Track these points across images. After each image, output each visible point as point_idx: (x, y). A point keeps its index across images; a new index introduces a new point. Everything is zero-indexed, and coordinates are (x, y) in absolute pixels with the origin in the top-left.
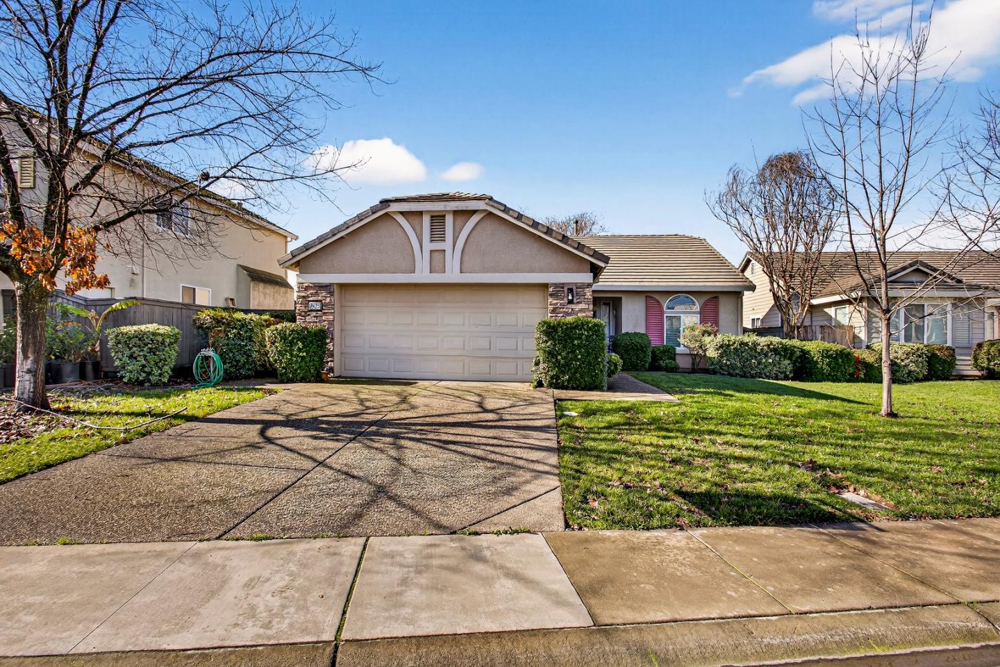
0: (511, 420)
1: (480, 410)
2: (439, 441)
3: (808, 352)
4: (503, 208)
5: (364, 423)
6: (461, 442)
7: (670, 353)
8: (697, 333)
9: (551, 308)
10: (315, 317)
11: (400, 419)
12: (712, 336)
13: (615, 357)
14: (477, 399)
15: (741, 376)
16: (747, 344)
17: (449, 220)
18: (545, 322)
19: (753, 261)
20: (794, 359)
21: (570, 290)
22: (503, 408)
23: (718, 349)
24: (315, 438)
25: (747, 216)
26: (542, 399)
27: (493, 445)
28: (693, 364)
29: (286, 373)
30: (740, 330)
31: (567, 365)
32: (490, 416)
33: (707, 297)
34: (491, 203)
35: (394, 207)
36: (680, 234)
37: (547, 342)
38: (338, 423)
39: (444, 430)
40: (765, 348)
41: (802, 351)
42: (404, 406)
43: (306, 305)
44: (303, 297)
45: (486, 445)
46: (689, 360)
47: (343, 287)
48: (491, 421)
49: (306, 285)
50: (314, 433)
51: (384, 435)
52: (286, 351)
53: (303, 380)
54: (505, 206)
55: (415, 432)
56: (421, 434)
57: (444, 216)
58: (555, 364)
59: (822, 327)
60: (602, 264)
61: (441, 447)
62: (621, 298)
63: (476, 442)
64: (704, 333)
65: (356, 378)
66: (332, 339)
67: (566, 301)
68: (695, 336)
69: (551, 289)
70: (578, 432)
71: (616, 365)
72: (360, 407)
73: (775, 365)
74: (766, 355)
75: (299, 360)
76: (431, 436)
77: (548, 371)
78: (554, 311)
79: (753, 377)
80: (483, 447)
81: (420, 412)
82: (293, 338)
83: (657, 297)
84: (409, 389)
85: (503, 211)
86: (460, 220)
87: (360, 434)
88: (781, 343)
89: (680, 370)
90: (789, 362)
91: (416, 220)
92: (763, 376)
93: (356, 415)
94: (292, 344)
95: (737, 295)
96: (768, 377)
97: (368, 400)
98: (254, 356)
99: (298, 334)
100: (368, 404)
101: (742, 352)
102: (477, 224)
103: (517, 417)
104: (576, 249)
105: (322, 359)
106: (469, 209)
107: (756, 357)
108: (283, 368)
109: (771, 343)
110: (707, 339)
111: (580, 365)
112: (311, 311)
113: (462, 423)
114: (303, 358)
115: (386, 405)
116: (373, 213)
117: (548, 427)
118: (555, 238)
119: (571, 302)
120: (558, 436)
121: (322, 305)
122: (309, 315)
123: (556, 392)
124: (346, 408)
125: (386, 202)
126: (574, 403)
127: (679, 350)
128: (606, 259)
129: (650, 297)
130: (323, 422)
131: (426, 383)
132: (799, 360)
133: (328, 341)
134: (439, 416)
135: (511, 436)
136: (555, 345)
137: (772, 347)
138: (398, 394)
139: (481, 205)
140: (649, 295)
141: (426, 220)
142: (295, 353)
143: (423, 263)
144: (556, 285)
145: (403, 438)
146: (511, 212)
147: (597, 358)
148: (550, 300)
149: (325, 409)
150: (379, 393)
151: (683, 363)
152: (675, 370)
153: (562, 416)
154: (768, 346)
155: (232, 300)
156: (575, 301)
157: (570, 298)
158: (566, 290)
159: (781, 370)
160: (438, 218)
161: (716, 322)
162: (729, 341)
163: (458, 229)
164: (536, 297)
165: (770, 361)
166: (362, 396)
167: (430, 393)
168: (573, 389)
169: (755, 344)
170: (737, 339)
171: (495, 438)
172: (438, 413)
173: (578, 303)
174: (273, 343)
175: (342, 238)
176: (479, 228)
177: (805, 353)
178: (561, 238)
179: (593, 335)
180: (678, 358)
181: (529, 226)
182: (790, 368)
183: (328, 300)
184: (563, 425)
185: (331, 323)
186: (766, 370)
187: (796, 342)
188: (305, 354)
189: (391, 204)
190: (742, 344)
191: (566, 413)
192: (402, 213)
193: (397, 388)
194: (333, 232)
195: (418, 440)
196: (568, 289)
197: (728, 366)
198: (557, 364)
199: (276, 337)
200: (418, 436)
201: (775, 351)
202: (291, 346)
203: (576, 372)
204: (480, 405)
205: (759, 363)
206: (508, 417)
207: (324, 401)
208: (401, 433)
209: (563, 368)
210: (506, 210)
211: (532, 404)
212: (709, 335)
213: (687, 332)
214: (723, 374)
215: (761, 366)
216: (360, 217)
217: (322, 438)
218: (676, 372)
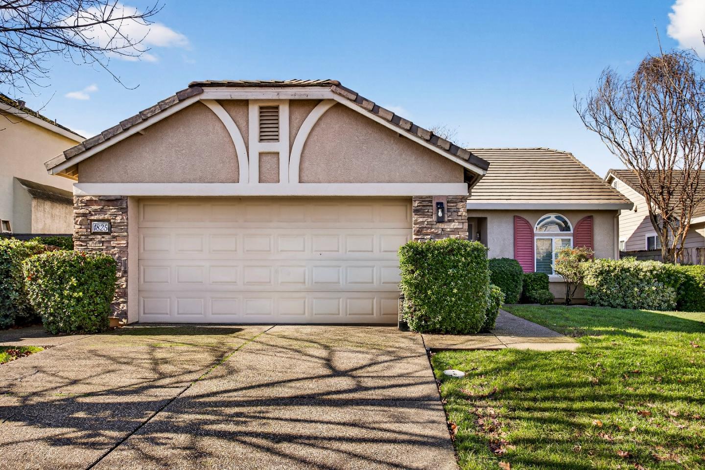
0: (375, 388)
1: (327, 372)
2: (266, 436)
3: (693, 277)
4: (353, 97)
5: (148, 405)
6: (301, 437)
7: (542, 281)
8: (572, 258)
9: (415, 227)
10: (100, 242)
11: (208, 395)
12: (591, 260)
13: (496, 290)
14: (324, 353)
15: (624, 307)
16: (628, 270)
17: (284, 112)
18: (411, 247)
19: (616, 180)
20: (678, 286)
21: (440, 205)
22: (361, 368)
23: (597, 276)
24: (55, 441)
25: (622, 125)
26: (411, 350)
27: (351, 440)
28: (568, 295)
29: (54, 322)
30: (617, 255)
31: (440, 301)
32: (344, 383)
33: (580, 217)
34: (339, 90)
35: (210, 94)
36: (543, 147)
37: (413, 272)
38: (107, 406)
39: (274, 412)
40: (648, 274)
41: (687, 277)
42: (219, 370)
43: (89, 226)
44: (84, 215)
45: (341, 439)
46: (564, 289)
47: (140, 200)
48: (345, 391)
49: (88, 198)
50: (57, 431)
51: (177, 430)
52: (53, 290)
53: (80, 330)
54: (357, 95)
55: (229, 419)
56: (237, 423)
57: (277, 108)
58: (422, 300)
59: (697, 249)
60: (480, 172)
61: (268, 450)
62: (485, 219)
63: (325, 434)
64: (580, 258)
65: (160, 324)
66: (125, 272)
67: (434, 218)
68: (569, 262)
69: (416, 204)
70: (473, 405)
71: (497, 300)
72: (151, 375)
73: (658, 293)
74: (649, 283)
75: (73, 303)
76: (254, 426)
77: (415, 311)
78: (419, 232)
79: (635, 308)
80: (336, 445)
81: (240, 380)
82: (64, 272)
83: (526, 217)
84: (231, 341)
85: (355, 101)
86: (297, 114)
87: (137, 429)
88: (664, 268)
89: (555, 301)
90: (672, 289)
91: (239, 112)
92: (645, 305)
93: (138, 391)
94: (62, 280)
95: (612, 214)
96: (650, 307)
97: (165, 361)
98: (12, 298)
99: (71, 265)
100: (166, 368)
101: (623, 279)
102: (320, 119)
103: (381, 383)
104: (447, 151)
105: (108, 299)
106: (309, 98)
107: (638, 284)
108: (51, 314)
109: (654, 269)
110: (584, 265)
111: (455, 302)
112: (95, 234)
113: (302, 397)
114: (79, 300)
115: (191, 368)
116: (181, 101)
117: (428, 398)
118: (421, 138)
119: (440, 220)
120: (447, 416)
121: (111, 226)
122: (91, 240)
123: (427, 337)
124: (126, 378)
125: (197, 87)
126: (453, 354)
127: (553, 277)
128: (484, 165)
129: (519, 218)
130: (81, 407)
131: (255, 330)
132: (683, 287)
133: (119, 274)
134: (267, 385)
135: (377, 418)
136: (423, 276)
137: (655, 272)
138: (213, 349)
139: (325, 93)
140: (517, 214)
141: (254, 113)
142: (66, 293)
143: (249, 171)
144: (421, 199)
145: (208, 434)
146: (364, 102)
147: (477, 291)
148: (415, 217)
149: (95, 380)
150: (185, 348)
151: (558, 293)
152: (550, 301)
153: (444, 379)
154: (651, 271)
155: (6, 222)
156: (446, 219)
157: (440, 214)
158: (434, 204)
159: (665, 299)
160: (269, 111)
161: (590, 244)
162: (608, 266)
163: (295, 125)
164: (397, 213)
165: (654, 288)
166: (159, 355)
167: (259, 346)
168: (447, 332)
169: (638, 270)
170: (618, 264)
171: (354, 425)
172: (266, 380)
173: (449, 221)
174: (34, 279)
175: (138, 134)
176: (323, 125)
177: (689, 279)
178: (428, 138)
179: (472, 262)
180: (550, 287)
181: (388, 121)
182: (674, 296)
183: (119, 219)
184: (449, 395)
185: (124, 250)
186: (649, 300)
187: (678, 267)
188: (81, 294)
189: (206, 89)
190: (623, 270)
191: (448, 372)
192: (221, 102)
193: (212, 340)
194: (125, 126)
195: (231, 436)
196: (438, 204)
197: (608, 296)
198: (426, 301)
199: (37, 271)
200: (231, 428)
201: (658, 277)
202: (61, 283)
203: (450, 312)
204: (328, 362)
205: (642, 291)
206: (369, 383)
207: (99, 365)
208: (206, 422)
209: (435, 306)
210: (359, 100)
211: (400, 358)
212: (587, 260)
213: (561, 257)
214: (602, 305)
215: (643, 295)
216: (162, 106)
217: (68, 442)
218: (551, 304)
